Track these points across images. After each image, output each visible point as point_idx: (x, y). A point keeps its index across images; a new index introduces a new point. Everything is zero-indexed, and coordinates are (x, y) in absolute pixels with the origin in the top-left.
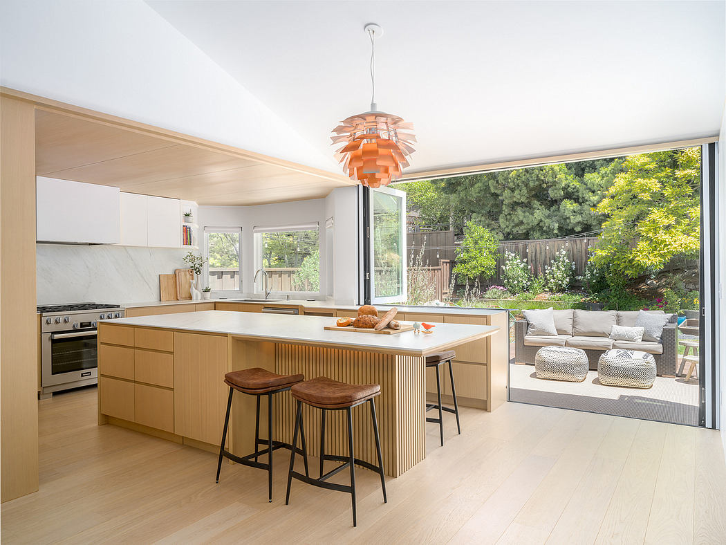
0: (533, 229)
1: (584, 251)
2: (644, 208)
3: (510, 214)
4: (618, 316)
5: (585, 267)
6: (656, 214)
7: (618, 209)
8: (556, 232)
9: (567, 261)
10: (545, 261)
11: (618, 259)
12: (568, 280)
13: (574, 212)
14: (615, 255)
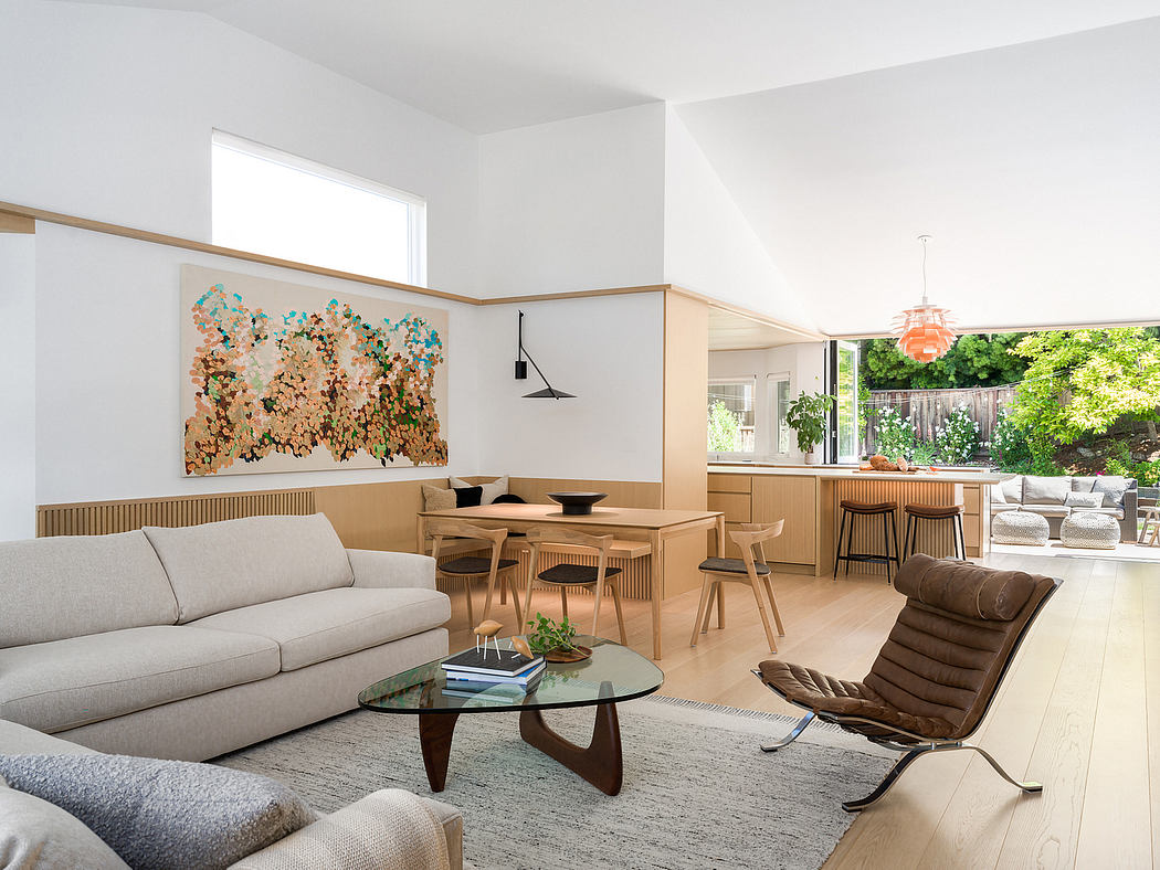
0: (918, 373)
1: (990, 406)
2: (1080, 351)
3: (884, 352)
4: (1073, 482)
5: (992, 429)
6: (1097, 361)
7: (1045, 351)
8: (952, 378)
9: (968, 420)
10: (935, 420)
11: (1046, 418)
12: (969, 447)
13: (979, 351)
14: (1041, 412)
